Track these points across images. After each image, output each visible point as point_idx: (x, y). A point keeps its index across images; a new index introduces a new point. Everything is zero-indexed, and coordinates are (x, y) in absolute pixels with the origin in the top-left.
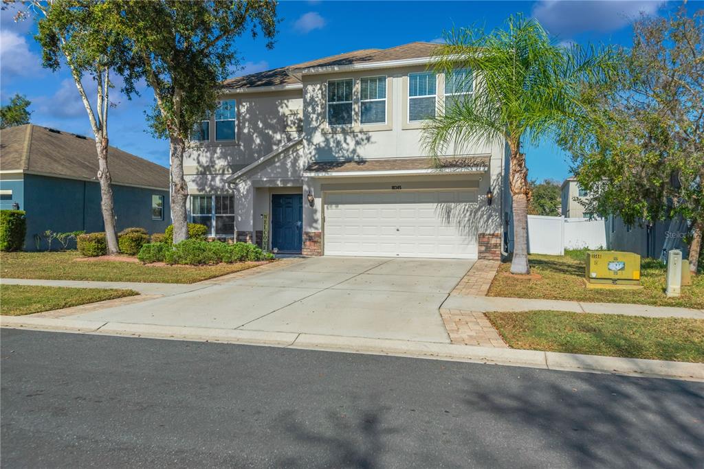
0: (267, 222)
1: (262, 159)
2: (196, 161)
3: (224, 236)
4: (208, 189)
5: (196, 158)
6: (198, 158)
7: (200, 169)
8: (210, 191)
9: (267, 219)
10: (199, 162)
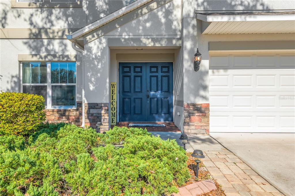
0: (115, 92)
1: (124, 9)
2: (28, 22)
3: (63, 108)
4: (43, 54)
5: (27, 18)
6: (30, 19)
7: (34, 31)
8: (46, 57)
9: (115, 89)
10: (31, 24)
